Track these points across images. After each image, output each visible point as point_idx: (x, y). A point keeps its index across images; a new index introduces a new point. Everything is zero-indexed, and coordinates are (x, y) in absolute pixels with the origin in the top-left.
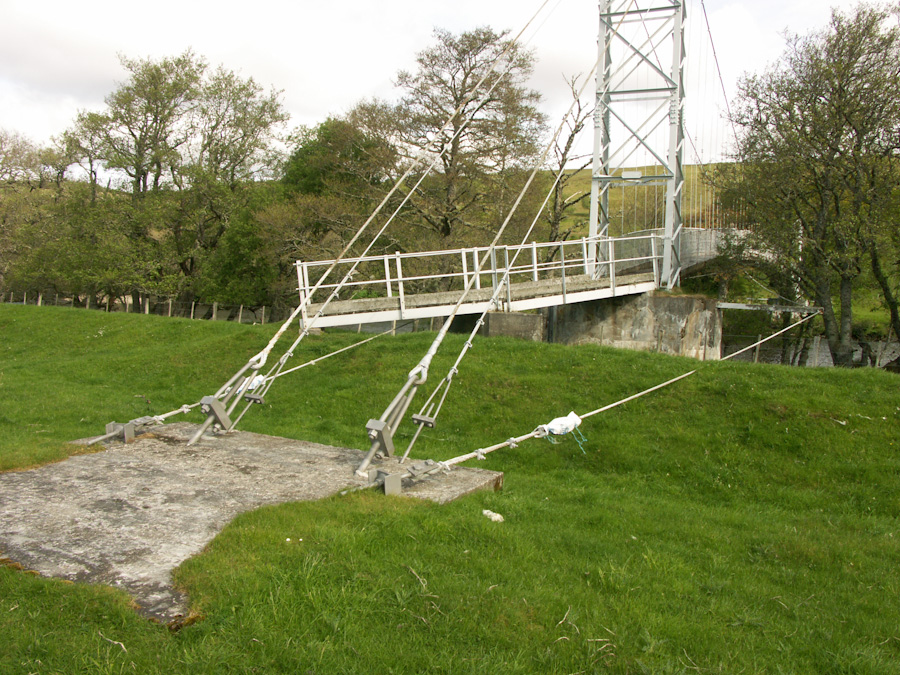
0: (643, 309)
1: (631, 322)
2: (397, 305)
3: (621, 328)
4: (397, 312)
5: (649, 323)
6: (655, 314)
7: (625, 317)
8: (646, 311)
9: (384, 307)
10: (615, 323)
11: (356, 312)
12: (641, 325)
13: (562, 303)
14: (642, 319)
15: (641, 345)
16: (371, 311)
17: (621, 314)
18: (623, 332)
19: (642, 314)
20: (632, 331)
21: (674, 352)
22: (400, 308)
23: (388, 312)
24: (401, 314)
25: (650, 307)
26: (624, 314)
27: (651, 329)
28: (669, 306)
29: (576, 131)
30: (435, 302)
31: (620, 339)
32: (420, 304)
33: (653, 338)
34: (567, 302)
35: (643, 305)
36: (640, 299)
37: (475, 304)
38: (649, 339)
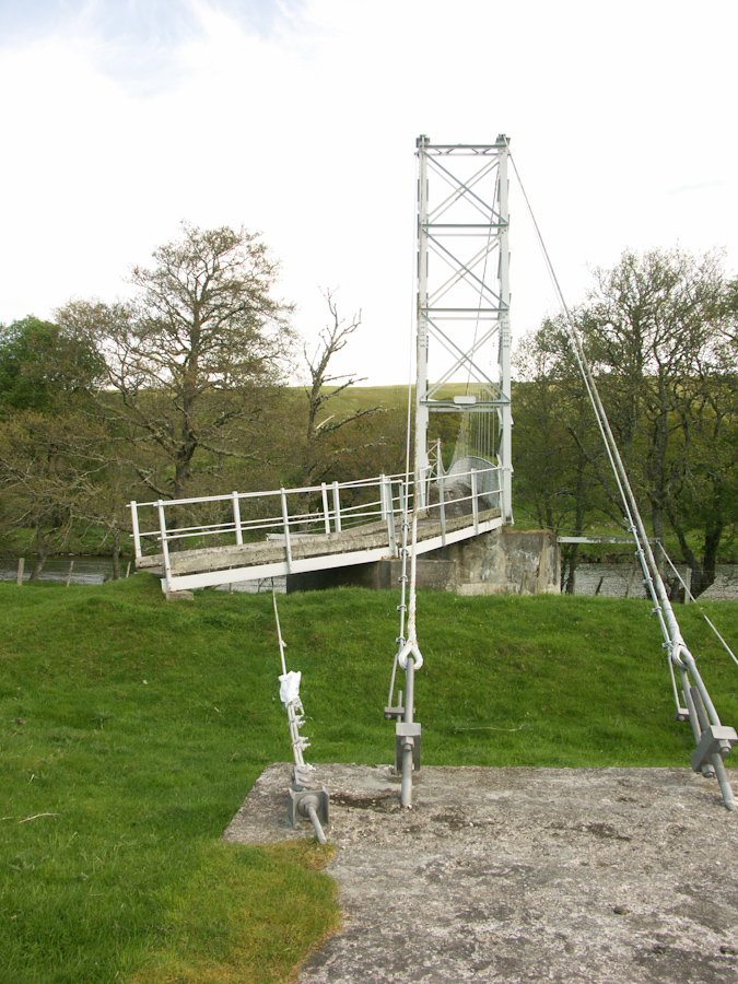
0: (493, 547)
1: (481, 563)
2: (282, 556)
3: (469, 569)
4: (283, 564)
5: (501, 563)
6: (507, 552)
7: (473, 557)
8: (496, 548)
9: (267, 558)
10: (462, 564)
11: (233, 567)
12: (491, 565)
13: (440, 545)
14: (492, 559)
15: (492, 589)
16: (251, 565)
17: (468, 554)
18: (472, 574)
19: (493, 553)
20: (482, 572)
21: (529, 593)
22: (286, 560)
23: (271, 566)
24: (288, 566)
25: (501, 545)
26: (472, 554)
27: (503, 569)
28: (522, 543)
29: (330, 350)
30: (325, 551)
31: (469, 582)
32: (309, 553)
33: (505, 579)
34: (447, 543)
35: (493, 543)
36: (489, 537)
37: (369, 551)
38: (501, 580)
